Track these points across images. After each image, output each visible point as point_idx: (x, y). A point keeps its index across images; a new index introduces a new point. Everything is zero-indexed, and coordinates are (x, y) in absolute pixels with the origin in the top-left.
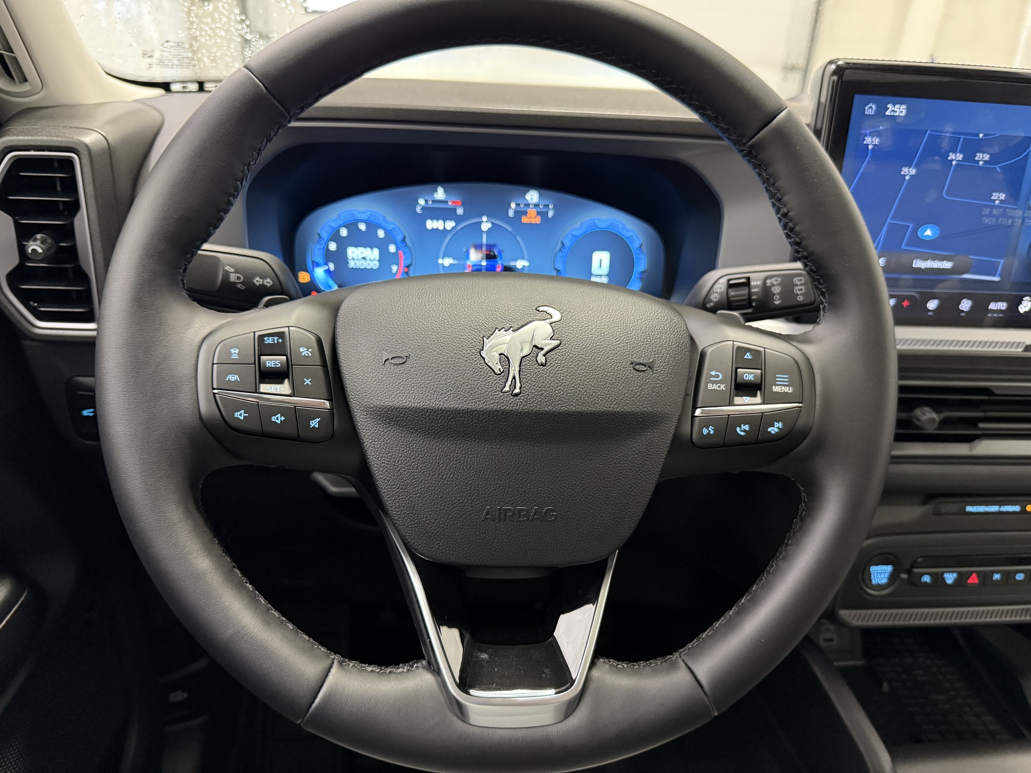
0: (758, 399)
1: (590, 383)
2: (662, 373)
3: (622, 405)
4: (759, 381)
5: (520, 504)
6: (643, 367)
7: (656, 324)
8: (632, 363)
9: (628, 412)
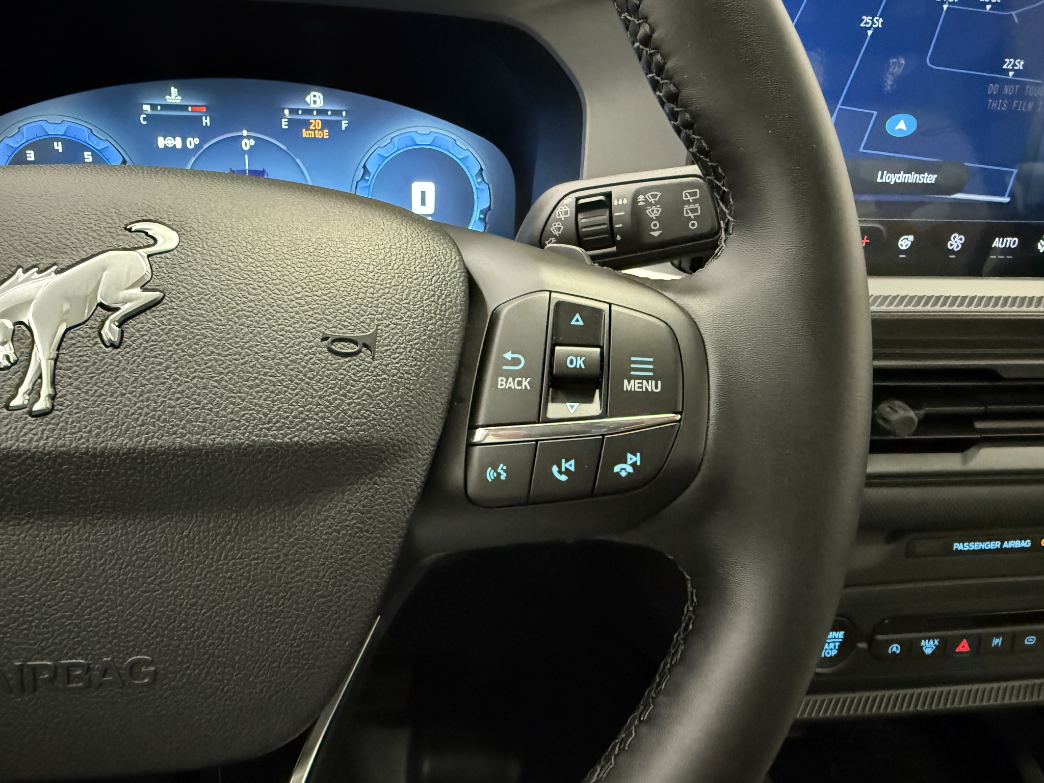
0: (594, 408)
1: (224, 383)
2: (394, 359)
3: (298, 430)
4: (596, 370)
5: (67, 654)
6: (352, 344)
7: (394, 258)
8: (325, 339)
9: (311, 444)
